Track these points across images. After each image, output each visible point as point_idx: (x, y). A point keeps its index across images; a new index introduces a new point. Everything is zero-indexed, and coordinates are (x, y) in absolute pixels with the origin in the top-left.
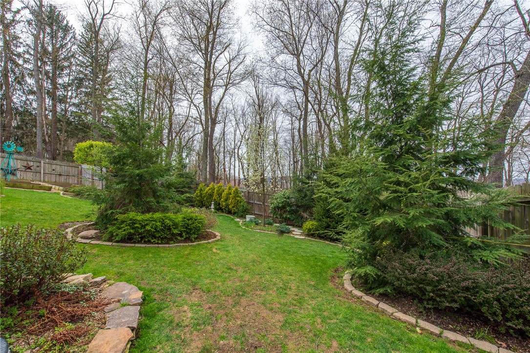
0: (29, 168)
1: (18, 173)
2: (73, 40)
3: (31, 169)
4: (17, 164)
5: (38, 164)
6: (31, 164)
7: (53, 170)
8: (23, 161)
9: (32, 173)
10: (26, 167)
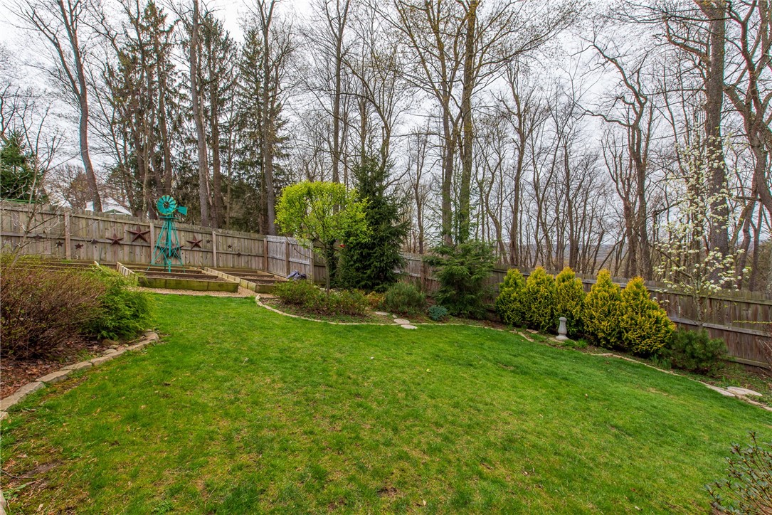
0: (197, 245)
1: (183, 254)
2: (234, 58)
3: (200, 247)
4: (180, 239)
5: (208, 237)
6: (199, 237)
7: (230, 247)
8: (188, 233)
9: (201, 254)
10: (192, 243)
